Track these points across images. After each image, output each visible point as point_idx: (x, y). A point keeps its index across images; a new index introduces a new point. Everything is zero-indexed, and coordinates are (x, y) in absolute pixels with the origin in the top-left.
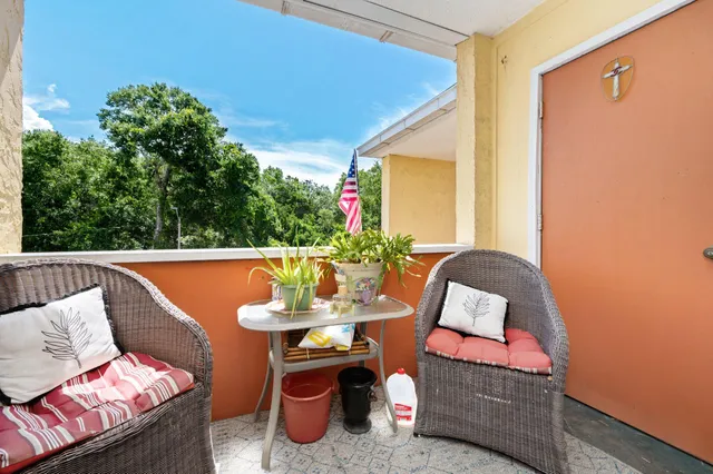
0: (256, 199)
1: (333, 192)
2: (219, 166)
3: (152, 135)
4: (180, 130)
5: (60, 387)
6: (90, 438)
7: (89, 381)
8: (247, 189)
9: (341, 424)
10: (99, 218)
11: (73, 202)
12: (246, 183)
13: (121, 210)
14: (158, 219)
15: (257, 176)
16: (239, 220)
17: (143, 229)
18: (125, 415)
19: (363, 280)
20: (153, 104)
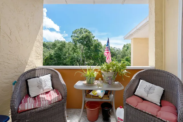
0: (101, 53)
1: (121, 50)
2: (93, 45)
3: (80, 40)
4: (85, 38)
5: (40, 95)
6: (37, 108)
7: (45, 94)
8: (99, 50)
9: (102, 119)
10: (71, 58)
11: (67, 55)
12: (99, 49)
13: (75, 56)
14: (81, 58)
15: (101, 47)
16: (97, 58)
17: (78, 60)
18: (46, 104)
19: (109, 77)
20: (80, 33)
